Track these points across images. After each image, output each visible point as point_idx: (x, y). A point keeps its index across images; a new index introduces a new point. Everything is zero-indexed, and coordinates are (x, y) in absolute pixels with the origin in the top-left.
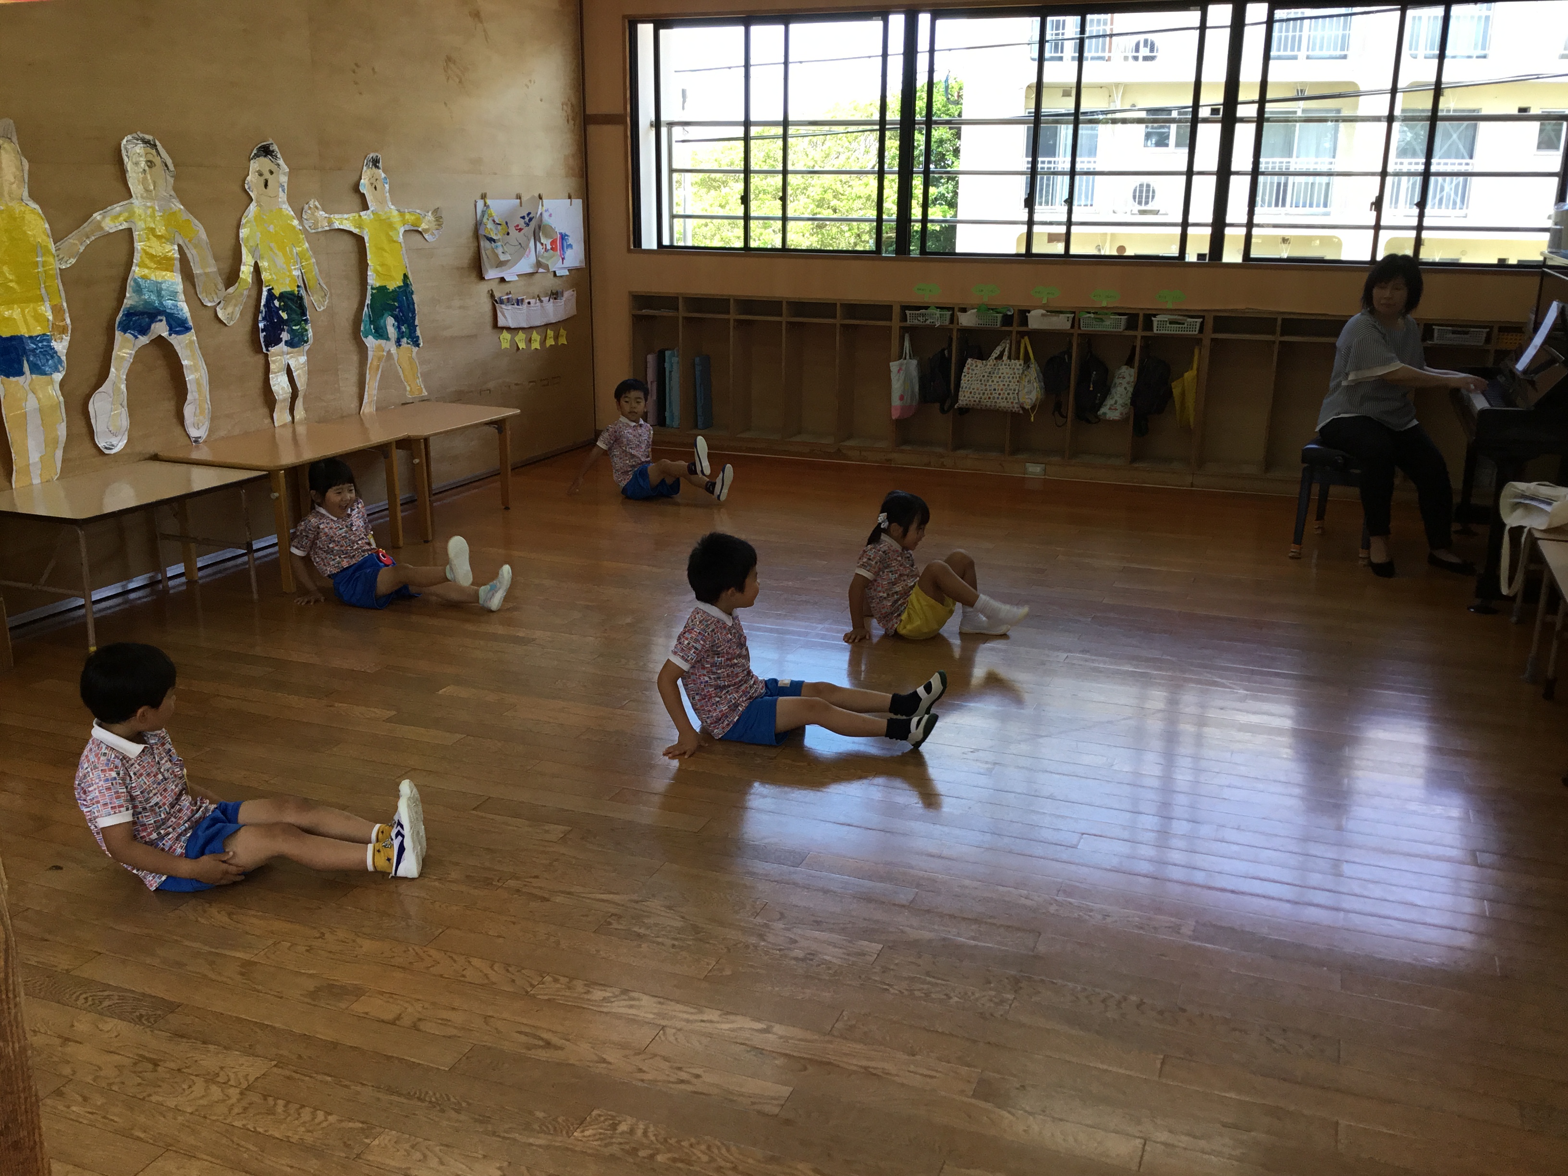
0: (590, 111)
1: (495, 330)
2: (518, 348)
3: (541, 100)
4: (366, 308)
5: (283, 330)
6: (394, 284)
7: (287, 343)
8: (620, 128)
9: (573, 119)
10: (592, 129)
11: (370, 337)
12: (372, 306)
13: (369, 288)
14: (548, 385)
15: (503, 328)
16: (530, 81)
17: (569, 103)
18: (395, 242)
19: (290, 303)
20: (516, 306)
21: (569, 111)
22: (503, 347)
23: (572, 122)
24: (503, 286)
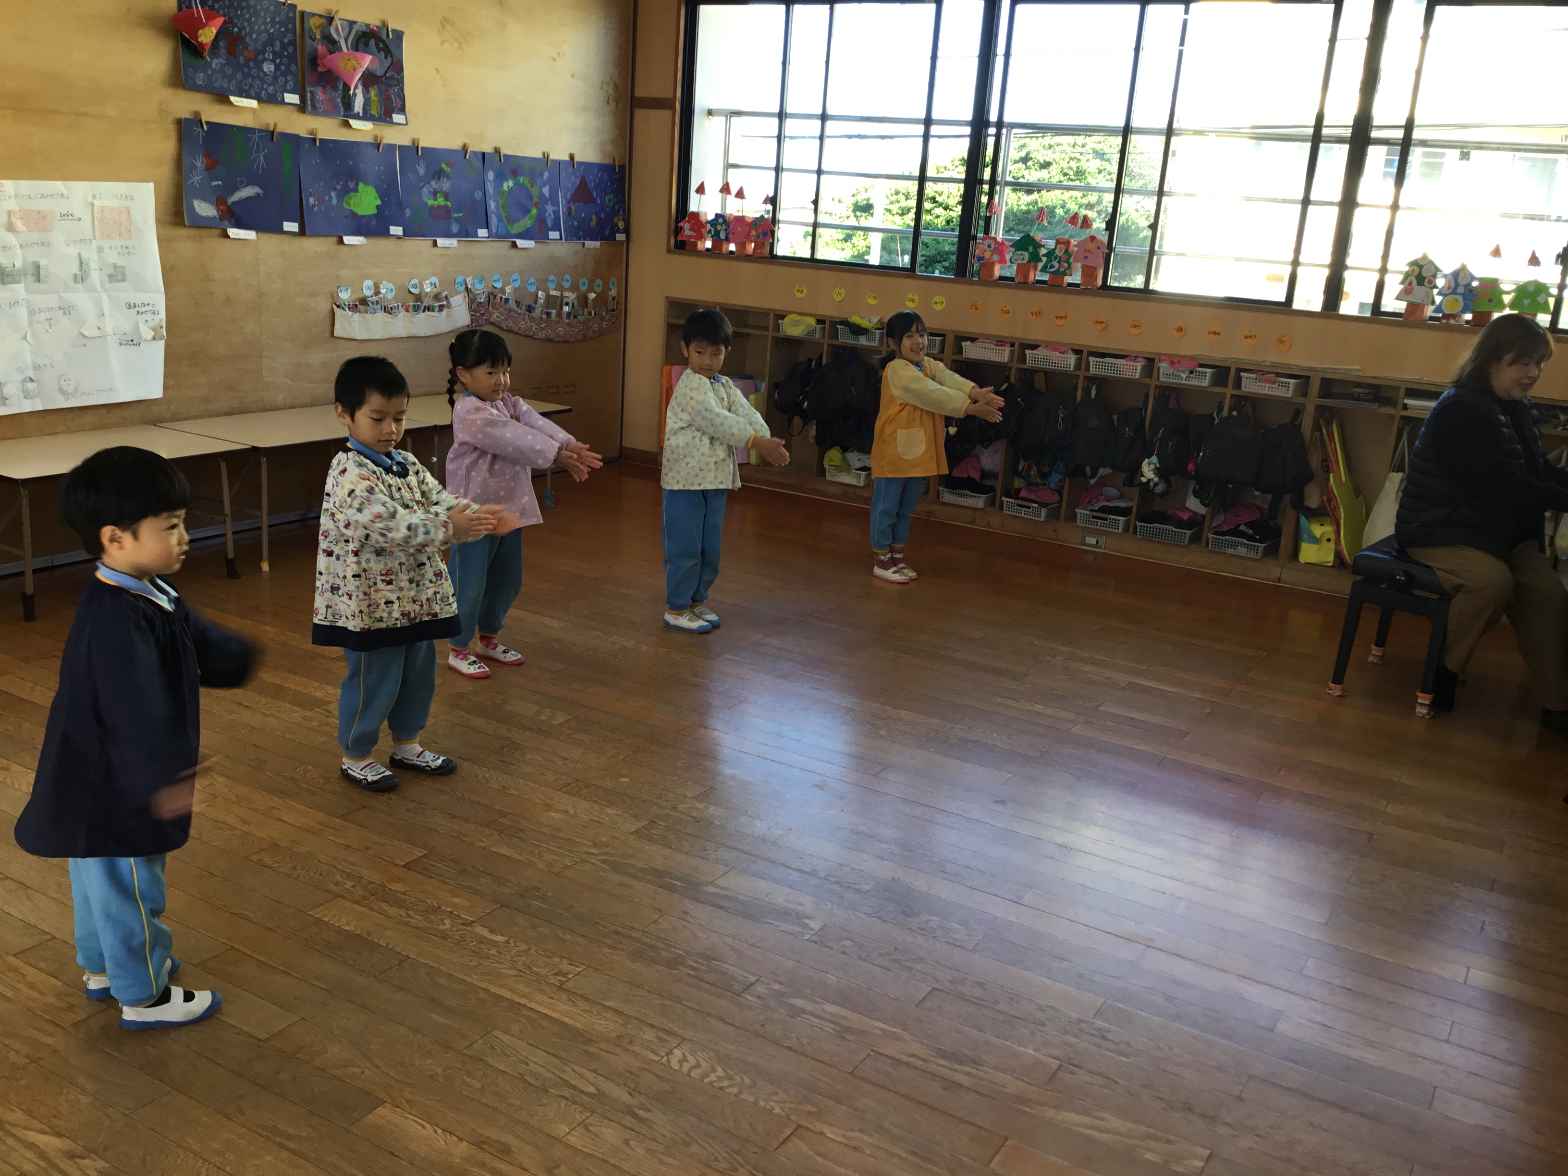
0: (638, 93)
3: (572, 76)
8: (667, 113)
9: (617, 101)
10: (639, 113)
14: (557, 393)
16: (559, 54)
17: (612, 83)
21: (611, 91)
23: (613, 105)
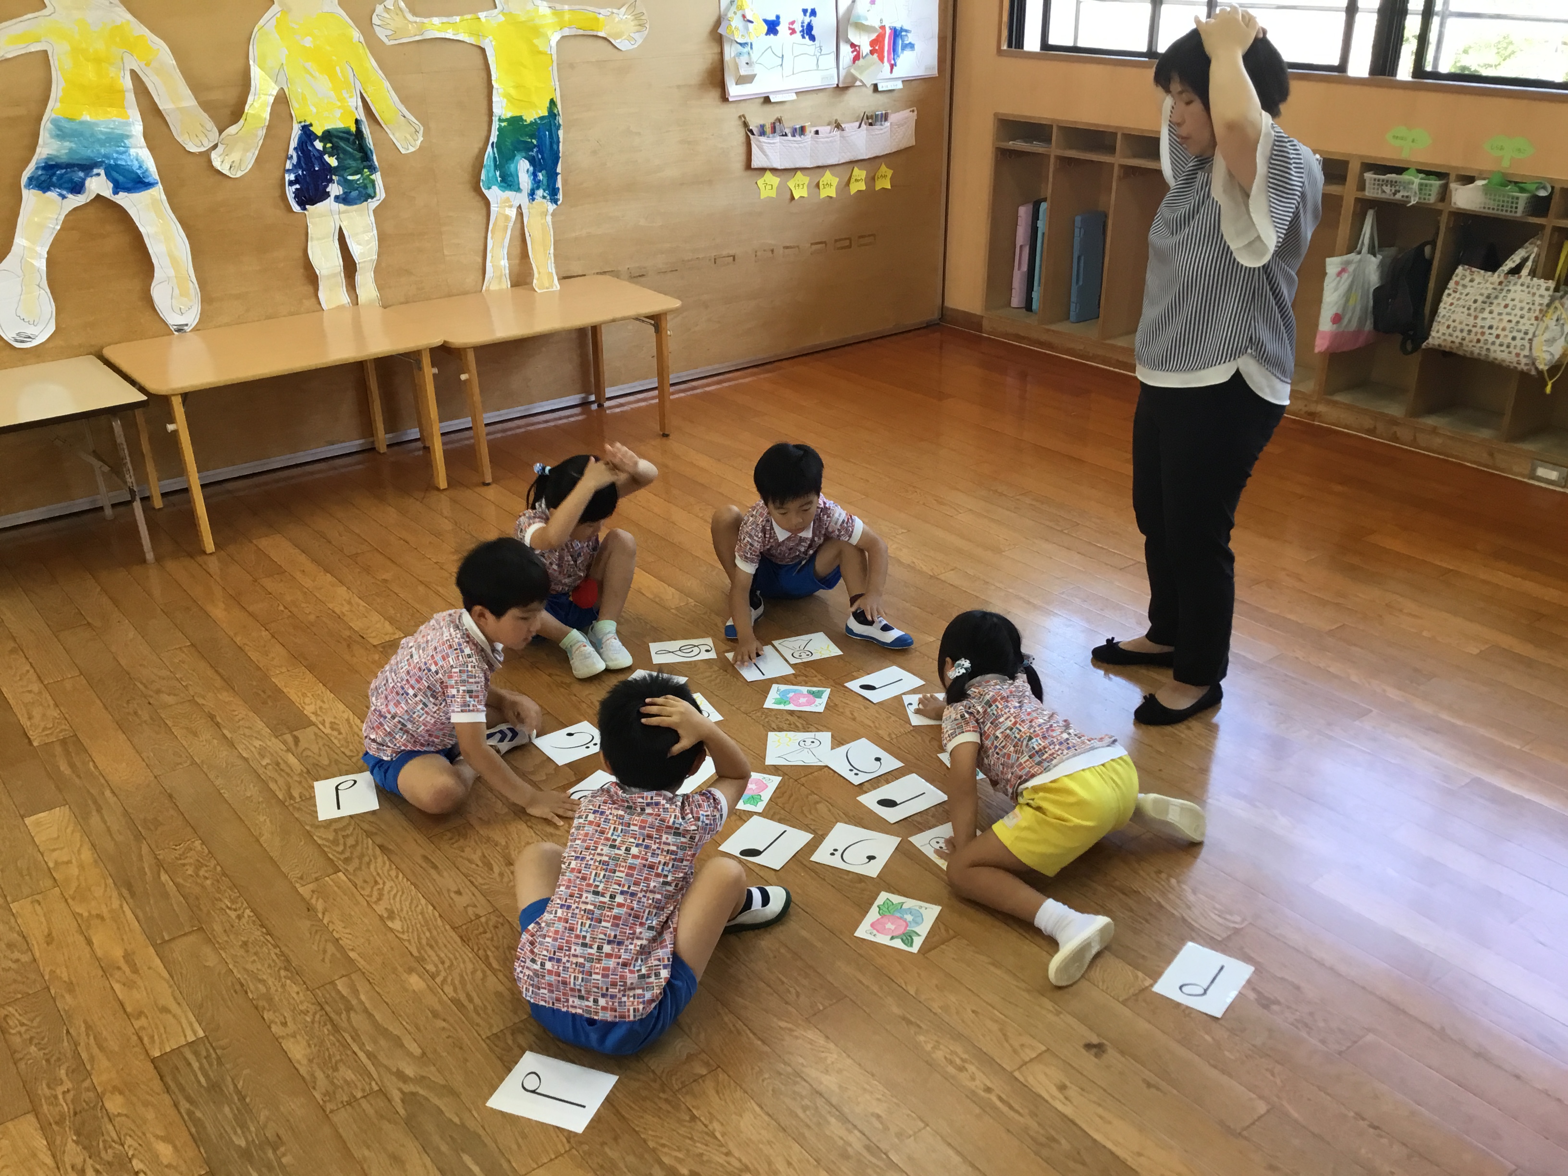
1: (749, 173)
2: (793, 198)
4: (489, 149)
5: (331, 181)
6: (534, 113)
7: (337, 198)
11: (495, 188)
12: (499, 145)
13: (495, 119)
14: (850, 246)
15: (763, 170)
18: (541, 53)
19: (342, 144)
20: (790, 137)
22: (762, 197)
24: (768, 108)
